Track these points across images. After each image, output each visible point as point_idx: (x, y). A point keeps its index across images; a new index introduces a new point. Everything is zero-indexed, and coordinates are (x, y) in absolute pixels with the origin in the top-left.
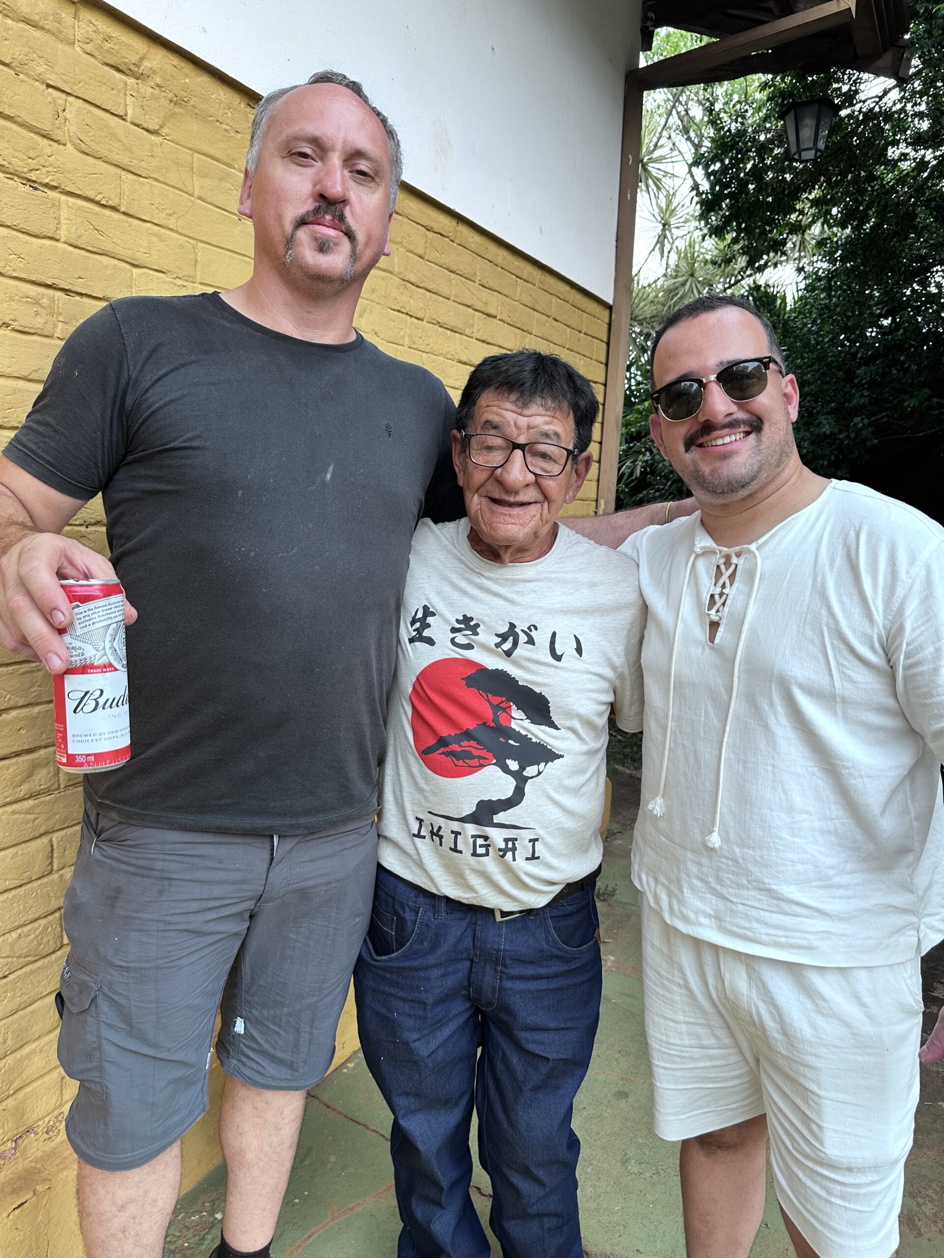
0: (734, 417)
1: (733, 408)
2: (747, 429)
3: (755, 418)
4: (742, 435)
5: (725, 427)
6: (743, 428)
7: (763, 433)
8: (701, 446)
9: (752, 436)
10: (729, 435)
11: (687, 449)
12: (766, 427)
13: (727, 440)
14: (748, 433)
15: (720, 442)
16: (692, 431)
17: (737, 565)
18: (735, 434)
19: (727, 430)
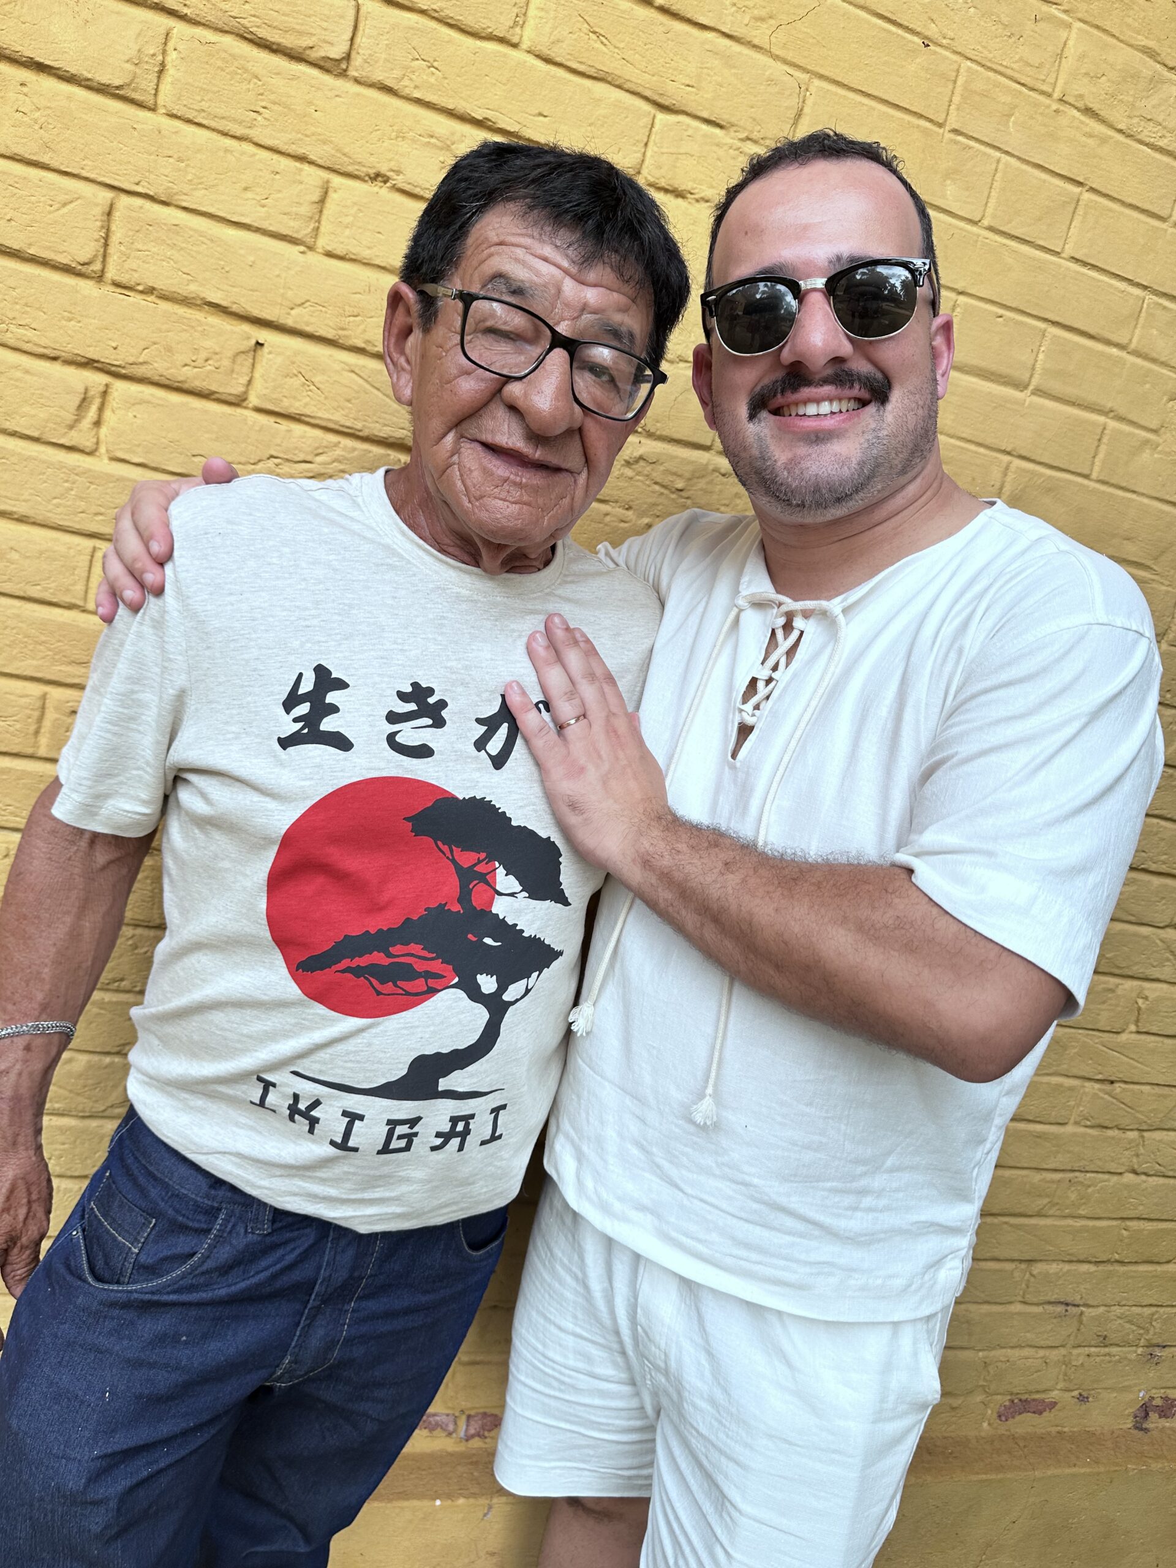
1: (847, 350)
3: (879, 375)
5: (825, 381)
7: (889, 407)
8: (777, 411)
9: (871, 409)
11: (752, 414)
14: (863, 403)
15: (811, 409)
17: (801, 634)
19: (827, 389)
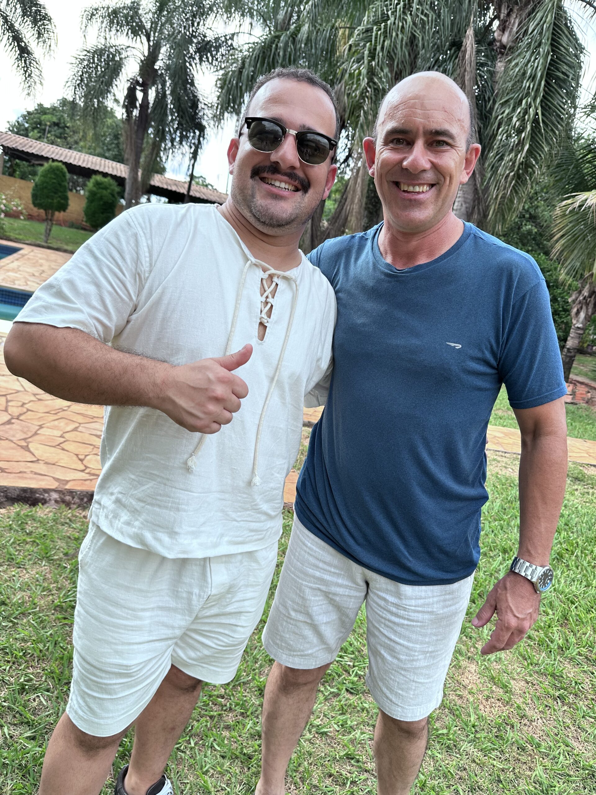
0: (295, 171)
1: (298, 164)
2: (300, 187)
3: (306, 180)
4: (293, 188)
5: (286, 174)
6: (296, 183)
7: (307, 195)
8: (263, 179)
9: (299, 194)
10: (286, 183)
11: (252, 177)
12: (311, 191)
13: (283, 185)
14: (297, 189)
15: (277, 184)
16: (261, 165)
17: (277, 285)
18: (289, 184)
19: (285, 178)
